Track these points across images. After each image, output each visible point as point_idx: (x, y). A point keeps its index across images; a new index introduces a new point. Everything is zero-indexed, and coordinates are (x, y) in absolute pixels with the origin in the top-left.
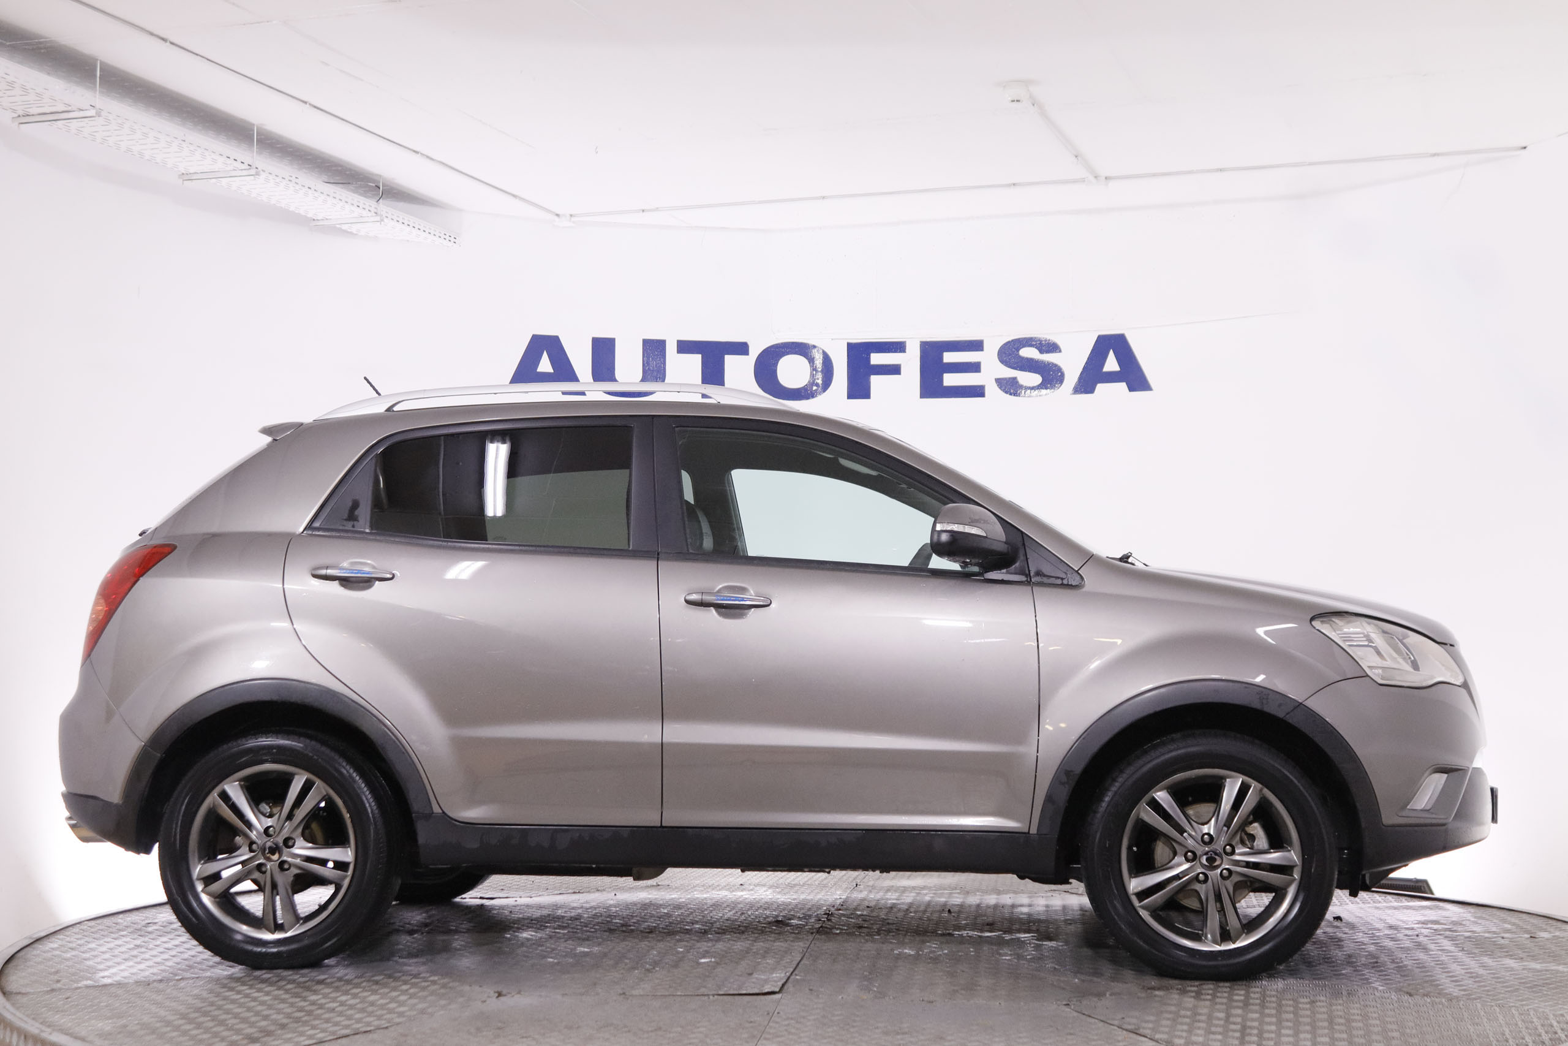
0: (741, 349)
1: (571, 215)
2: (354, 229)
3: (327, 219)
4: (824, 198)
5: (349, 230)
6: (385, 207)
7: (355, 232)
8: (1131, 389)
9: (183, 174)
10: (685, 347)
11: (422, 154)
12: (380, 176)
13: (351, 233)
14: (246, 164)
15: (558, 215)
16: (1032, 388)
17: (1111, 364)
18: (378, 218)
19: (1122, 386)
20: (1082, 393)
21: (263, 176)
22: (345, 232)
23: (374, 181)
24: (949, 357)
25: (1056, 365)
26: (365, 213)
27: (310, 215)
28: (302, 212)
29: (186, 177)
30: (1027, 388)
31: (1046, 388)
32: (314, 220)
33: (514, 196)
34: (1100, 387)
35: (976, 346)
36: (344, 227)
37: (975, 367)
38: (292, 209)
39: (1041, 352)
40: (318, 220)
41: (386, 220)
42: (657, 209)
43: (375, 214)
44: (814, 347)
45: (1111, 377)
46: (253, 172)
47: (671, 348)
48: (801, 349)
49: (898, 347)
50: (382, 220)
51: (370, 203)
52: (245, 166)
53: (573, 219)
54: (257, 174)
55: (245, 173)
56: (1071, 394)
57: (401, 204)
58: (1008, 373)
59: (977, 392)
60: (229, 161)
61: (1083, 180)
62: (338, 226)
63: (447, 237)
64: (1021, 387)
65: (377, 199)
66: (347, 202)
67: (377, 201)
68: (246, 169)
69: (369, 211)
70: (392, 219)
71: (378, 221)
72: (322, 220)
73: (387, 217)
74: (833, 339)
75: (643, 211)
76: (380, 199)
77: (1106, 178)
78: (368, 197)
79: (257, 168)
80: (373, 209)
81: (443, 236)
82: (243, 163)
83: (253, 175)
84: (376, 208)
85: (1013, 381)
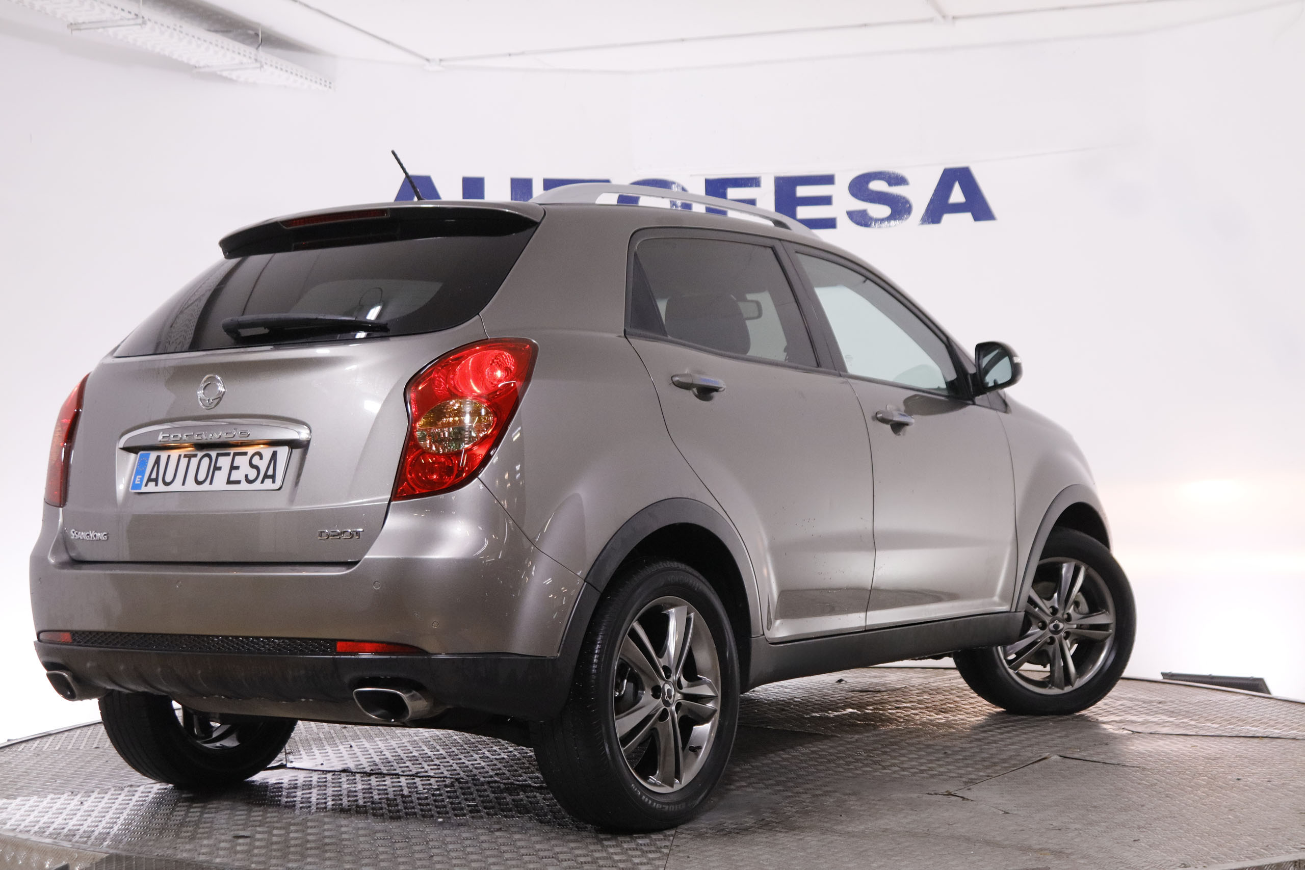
1: (441, 60)
2: (234, 76)
3: (208, 66)
4: (683, 40)
5: (229, 77)
6: (264, 54)
7: (234, 78)
8: (976, 218)
9: (71, 24)
10: (551, 184)
11: (301, 3)
12: (259, 24)
13: (230, 80)
14: (133, 13)
15: (428, 60)
16: (882, 220)
17: (957, 196)
18: (258, 65)
19: (968, 216)
20: (929, 223)
21: (149, 24)
22: (225, 78)
23: (252, 29)
24: (802, 191)
25: (904, 198)
26: (245, 60)
27: (193, 62)
28: (185, 60)
29: (74, 26)
30: (876, 220)
31: (895, 219)
32: (196, 67)
33: (387, 42)
34: (947, 218)
35: (828, 180)
36: (225, 74)
37: (826, 201)
38: (175, 56)
39: (890, 184)
40: (200, 67)
41: (265, 66)
42: (523, 53)
43: (254, 61)
44: (674, 183)
45: (957, 208)
46: (140, 21)
47: (537, 186)
48: (661, 185)
49: (752, 182)
50: (262, 66)
51: (250, 50)
52: (132, 16)
53: (443, 63)
54: (144, 23)
55: (132, 22)
56: (919, 225)
57: (278, 51)
58: (858, 205)
59: (829, 223)
60: (116, 11)
61: (931, 20)
62: (219, 73)
63: (323, 82)
64: (871, 219)
65: (257, 46)
66: (228, 49)
67: (257, 49)
68: (133, 19)
69: (250, 57)
70: (271, 65)
71: (257, 68)
72: (204, 67)
73: (266, 64)
74: (691, 176)
75: (510, 55)
76: (259, 46)
77: (954, 18)
78: (247, 45)
79: (143, 18)
80: (253, 56)
81: (318, 81)
82: (129, 12)
83: (140, 24)
84: (256, 55)
85: (864, 213)
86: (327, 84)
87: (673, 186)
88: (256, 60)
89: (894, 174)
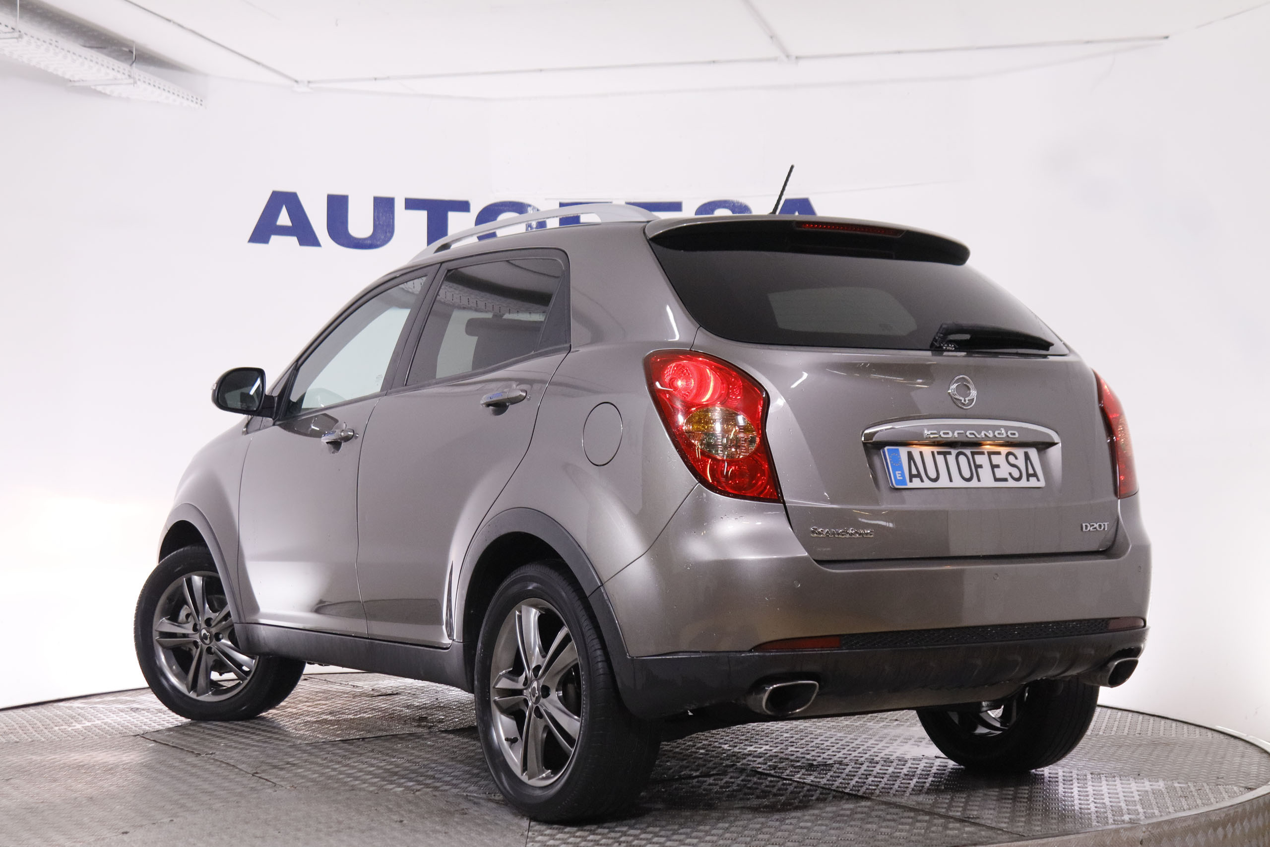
0: (463, 206)
1: (309, 82)
2: (108, 90)
3: (83, 81)
4: (541, 70)
5: (103, 91)
6: (137, 71)
7: (108, 92)
10: (412, 204)
11: (174, 23)
12: (133, 42)
13: (105, 95)
14: (10, 27)
15: (296, 81)
18: (132, 81)
21: (26, 38)
22: (100, 93)
23: (126, 46)
26: (119, 76)
27: (67, 76)
28: (60, 73)
32: (70, 81)
33: (258, 63)
35: (675, 206)
36: (99, 88)
38: (50, 70)
39: (733, 212)
40: (74, 81)
41: (138, 82)
42: (388, 78)
43: (127, 77)
44: (530, 206)
46: (16, 34)
47: (399, 205)
48: (519, 208)
50: (135, 83)
51: (124, 67)
52: (9, 30)
53: (311, 85)
54: (20, 37)
55: (9, 35)
57: (152, 68)
61: (775, 59)
62: (93, 87)
63: (194, 100)
65: (131, 63)
66: (102, 65)
67: (131, 65)
68: (9, 32)
69: (124, 74)
70: (144, 82)
71: (131, 84)
72: (79, 81)
73: (139, 80)
74: (546, 199)
75: (376, 79)
76: (133, 62)
77: (797, 58)
78: (122, 61)
79: (20, 31)
80: (127, 73)
81: (190, 98)
82: (6, 26)
83: (17, 38)
84: (129, 71)
86: (199, 101)
87: (529, 208)
88: (129, 76)
89: (738, 203)
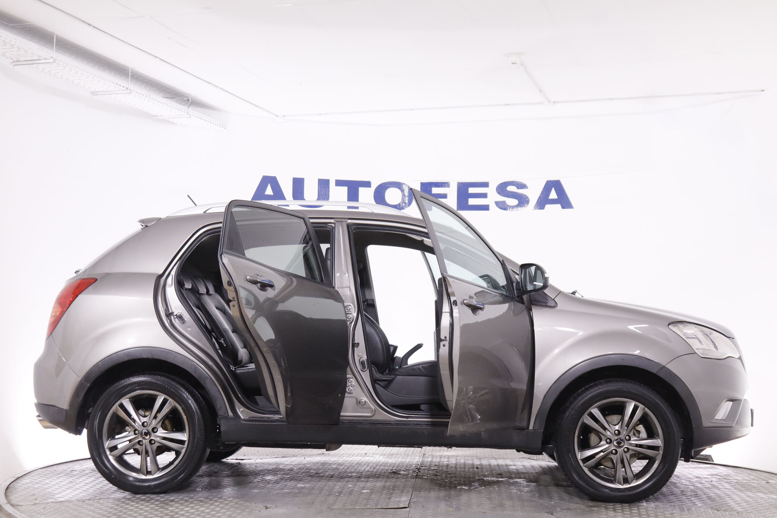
1: (284, 116)
2: (175, 121)
3: (162, 116)
5: (173, 122)
6: (191, 110)
7: (176, 123)
10: (339, 183)
12: (190, 95)
13: (173, 123)
14: (125, 87)
15: (277, 116)
16: (513, 207)
18: (188, 116)
21: (133, 94)
22: (171, 122)
23: (186, 97)
24: (471, 190)
25: (525, 196)
26: (182, 113)
27: (154, 114)
28: (150, 113)
29: (94, 93)
30: (510, 207)
31: (520, 206)
32: (156, 116)
35: (485, 185)
36: (170, 120)
37: (484, 196)
38: (145, 110)
39: (518, 188)
40: (158, 116)
41: (192, 117)
42: (327, 114)
43: (186, 114)
44: (404, 184)
46: (128, 91)
48: (398, 185)
49: (446, 185)
50: (190, 117)
51: (184, 108)
52: (125, 89)
53: (284, 118)
54: (130, 93)
55: (124, 92)
57: (199, 109)
58: (501, 198)
60: (117, 86)
61: (542, 103)
62: (167, 119)
63: (221, 126)
64: (508, 206)
66: (173, 107)
67: (188, 107)
69: (184, 112)
70: (195, 116)
72: (160, 116)
73: (192, 115)
74: (413, 180)
75: (320, 114)
77: (554, 102)
78: (183, 105)
79: (130, 90)
81: (219, 125)
82: (123, 87)
83: (128, 93)
84: (187, 111)
85: (504, 202)
86: (224, 127)
88: (187, 113)
